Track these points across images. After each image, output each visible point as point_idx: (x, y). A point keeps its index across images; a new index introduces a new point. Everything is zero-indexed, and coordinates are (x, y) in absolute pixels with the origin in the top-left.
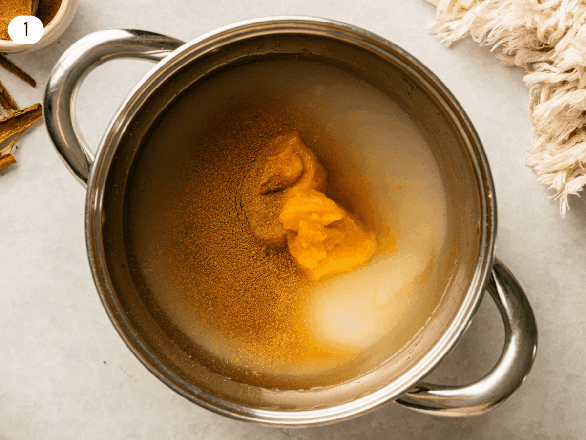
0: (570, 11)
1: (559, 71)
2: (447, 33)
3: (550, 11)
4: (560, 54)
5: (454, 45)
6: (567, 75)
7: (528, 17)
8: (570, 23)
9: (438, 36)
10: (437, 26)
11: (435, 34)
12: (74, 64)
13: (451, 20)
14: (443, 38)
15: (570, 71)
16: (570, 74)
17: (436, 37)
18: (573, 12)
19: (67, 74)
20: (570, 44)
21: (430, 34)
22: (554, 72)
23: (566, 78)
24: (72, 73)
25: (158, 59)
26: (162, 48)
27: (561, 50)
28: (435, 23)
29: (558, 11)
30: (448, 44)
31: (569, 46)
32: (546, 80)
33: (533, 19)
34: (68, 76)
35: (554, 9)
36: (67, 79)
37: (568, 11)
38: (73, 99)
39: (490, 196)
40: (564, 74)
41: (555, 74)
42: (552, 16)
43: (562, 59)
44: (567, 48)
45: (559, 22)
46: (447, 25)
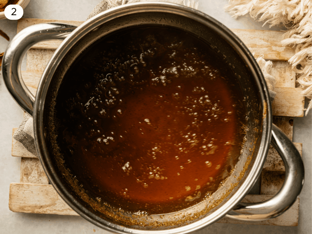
0: (306, 4)
1: (302, 37)
2: (236, 11)
3: (295, 4)
4: (302, 27)
5: (239, 18)
6: (306, 39)
7: (284, 9)
8: (306, 12)
9: (230, 13)
10: (230, 7)
11: (229, 12)
12: (17, 47)
13: (238, 5)
14: (233, 14)
15: (308, 36)
16: (308, 38)
17: (229, 13)
18: (308, 5)
19: (14, 54)
20: (307, 22)
21: (226, 12)
22: (299, 38)
23: (305, 41)
24: (17, 53)
25: (63, 39)
26: (66, 32)
27: (303, 25)
28: (229, 6)
29: (299, 5)
30: (236, 17)
31: (307, 23)
32: (294, 42)
33: (286, 10)
34: (14, 55)
35: (297, 4)
36: (14, 57)
37: (305, 5)
38: (19, 68)
39: (265, 89)
40: (304, 39)
41: (299, 39)
42: (296, 8)
43: (303, 30)
44: (305, 24)
45: (300, 11)
46: (236, 7)
